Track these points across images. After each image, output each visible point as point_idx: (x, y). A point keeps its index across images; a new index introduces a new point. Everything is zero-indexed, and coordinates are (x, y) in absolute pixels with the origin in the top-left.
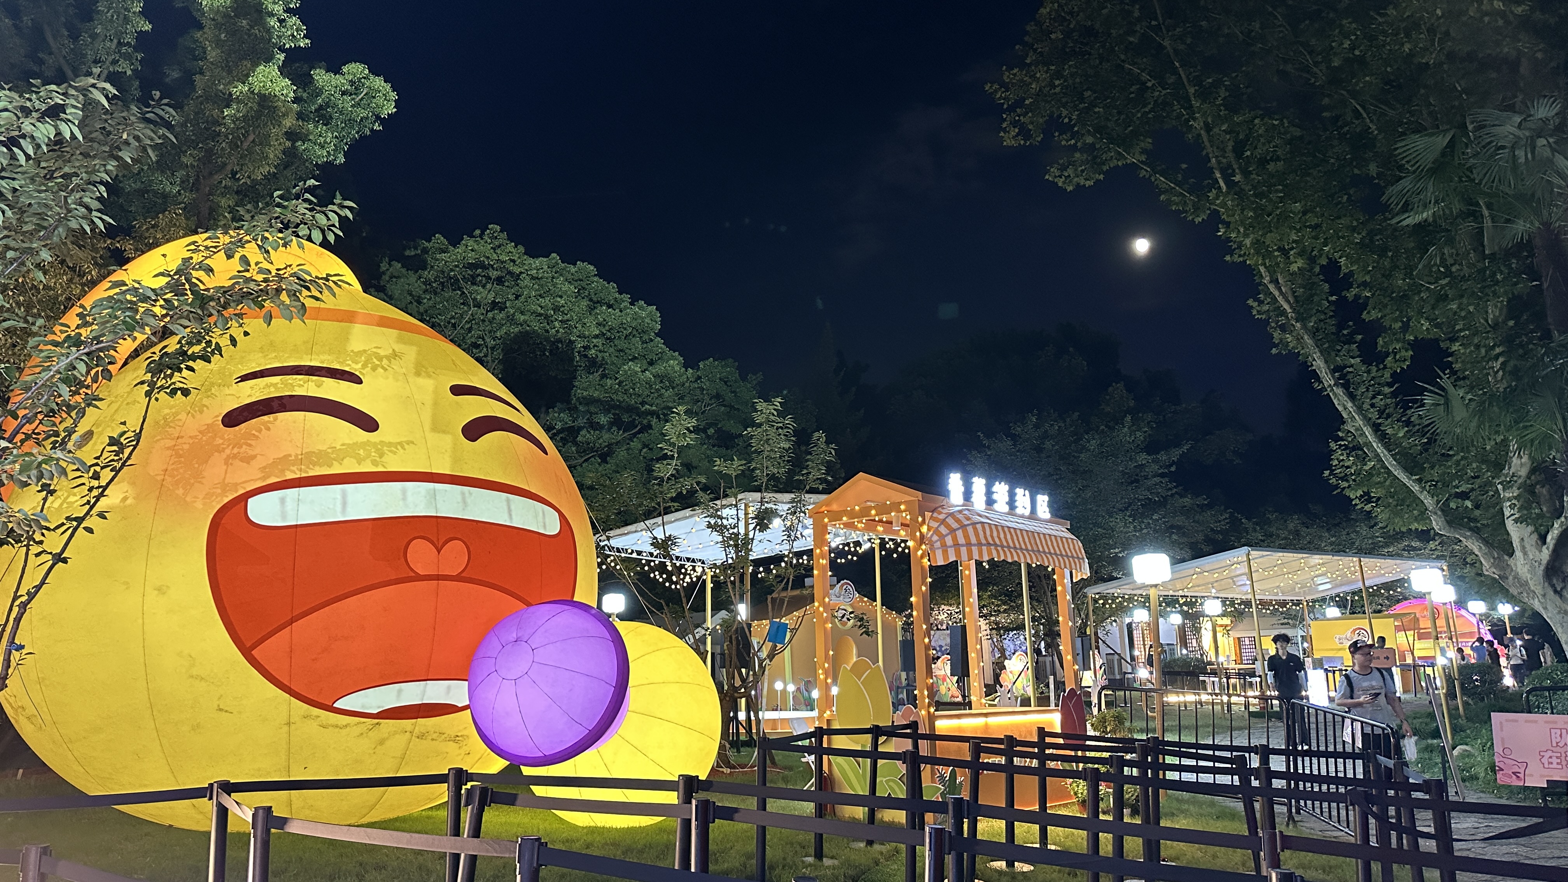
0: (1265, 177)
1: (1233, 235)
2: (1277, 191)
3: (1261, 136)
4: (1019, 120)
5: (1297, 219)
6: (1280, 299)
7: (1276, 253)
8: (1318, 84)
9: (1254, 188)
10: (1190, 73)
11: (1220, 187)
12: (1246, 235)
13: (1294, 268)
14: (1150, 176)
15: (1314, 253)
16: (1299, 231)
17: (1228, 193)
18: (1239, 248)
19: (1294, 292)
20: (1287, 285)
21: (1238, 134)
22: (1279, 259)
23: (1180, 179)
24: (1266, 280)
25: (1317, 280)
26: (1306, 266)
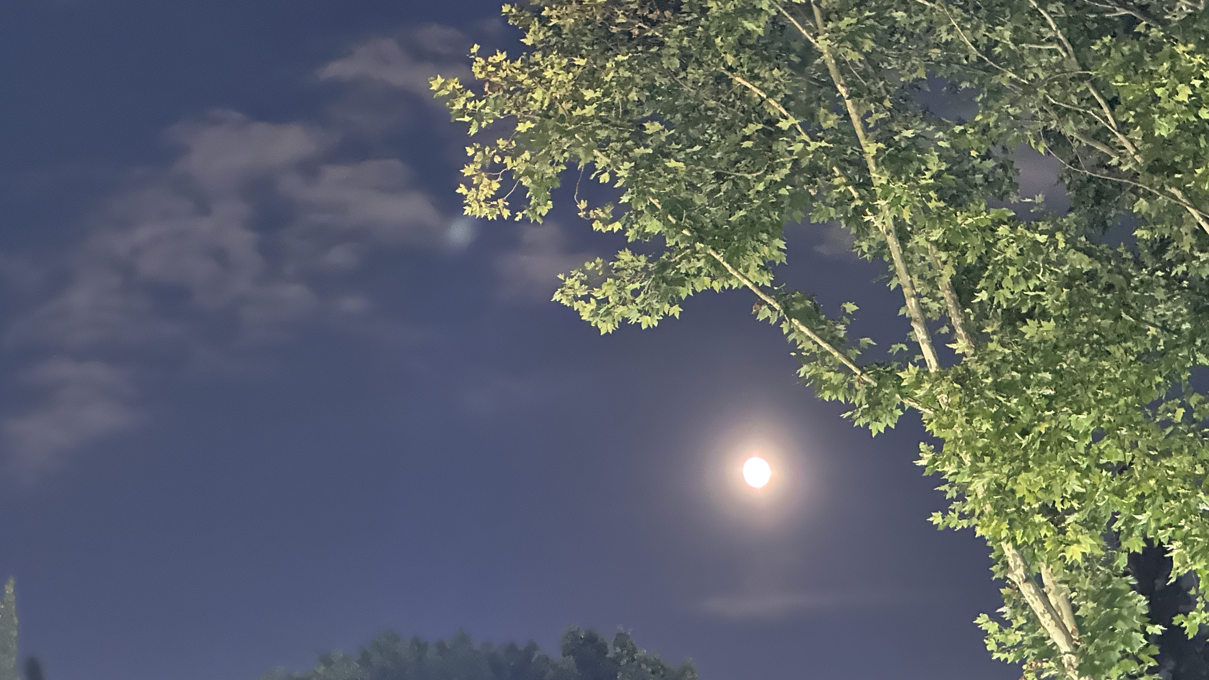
0: (1018, 350)
1: (950, 469)
2: (1041, 383)
3: (1012, 263)
4: (504, 166)
5: (1081, 447)
6: (1046, 620)
7: (1038, 518)
8: (1124, 168)
9: (995, 371)
10: (869, 114)
11: (923, 363)
12: (976, 472)
13: (1074, 554)
14: (781, 320)
15: (1118, 524)
16: (1085, 473)
17: (941, 376)
18: (961, 497)
19: (1075, 609)
20: (1060, 591)
21: (964, 253)
22: (1043, 532)
23: (842, 335)
24: (1017, 575)
25: (1123, 587)
26: (1098, 552)
